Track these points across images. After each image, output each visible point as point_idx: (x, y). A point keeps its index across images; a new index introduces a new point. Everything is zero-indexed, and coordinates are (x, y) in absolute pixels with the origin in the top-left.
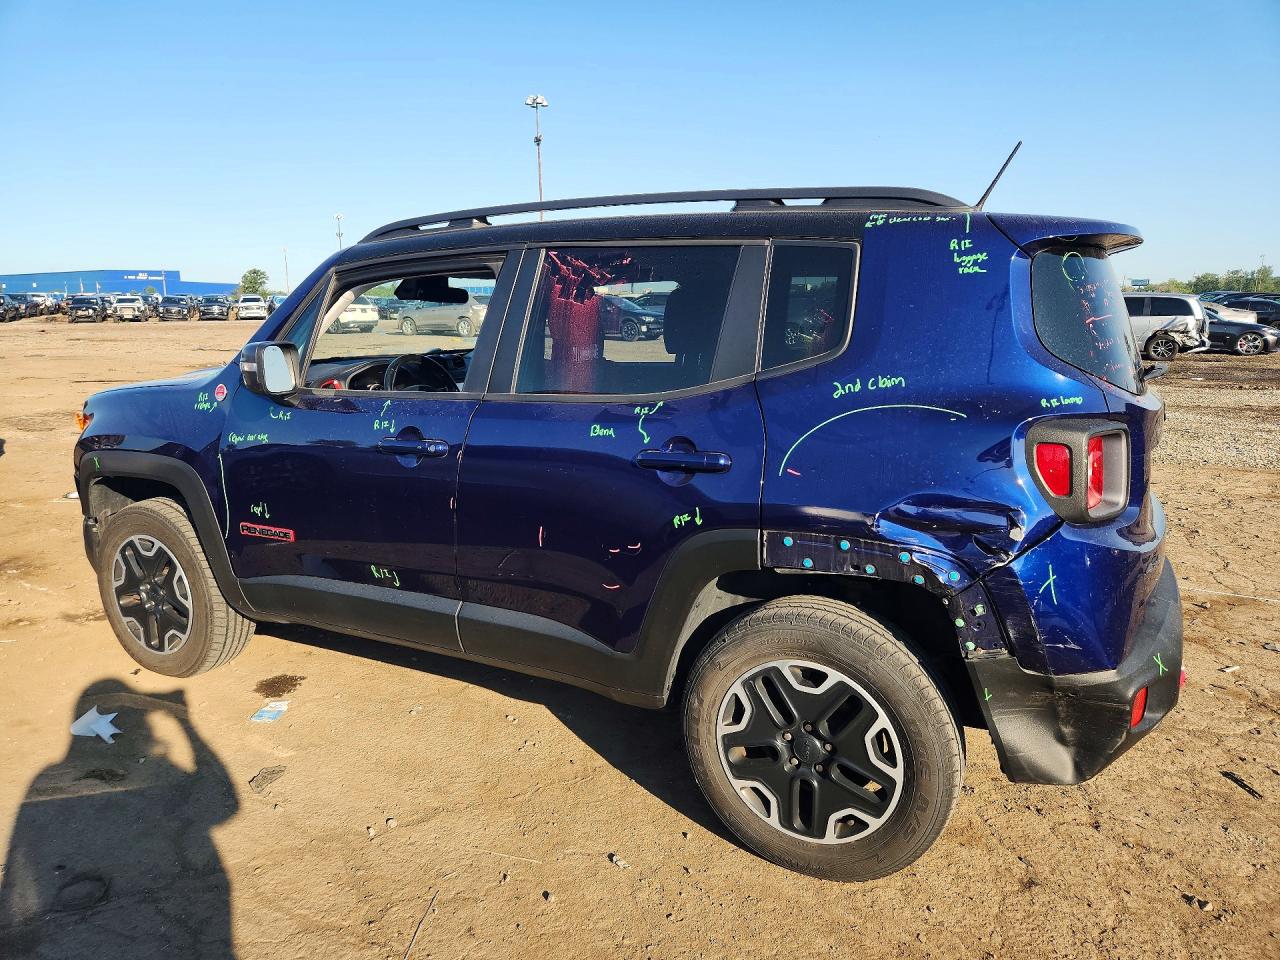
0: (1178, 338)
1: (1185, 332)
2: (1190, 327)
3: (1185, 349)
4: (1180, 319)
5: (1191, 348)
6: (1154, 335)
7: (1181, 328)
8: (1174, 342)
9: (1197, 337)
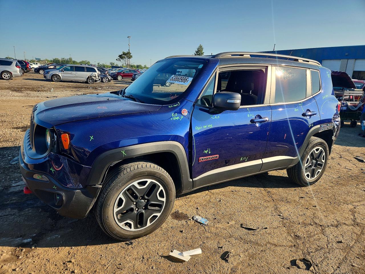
0: (94, 78)
1: (95, 77)
2: (96, 75)
3: (96, 81)
4: (94, 73)
5: (97, 81)
6: (88, 77)
7: (94, 76)
8: (93, 79)
9: (98, 78)
